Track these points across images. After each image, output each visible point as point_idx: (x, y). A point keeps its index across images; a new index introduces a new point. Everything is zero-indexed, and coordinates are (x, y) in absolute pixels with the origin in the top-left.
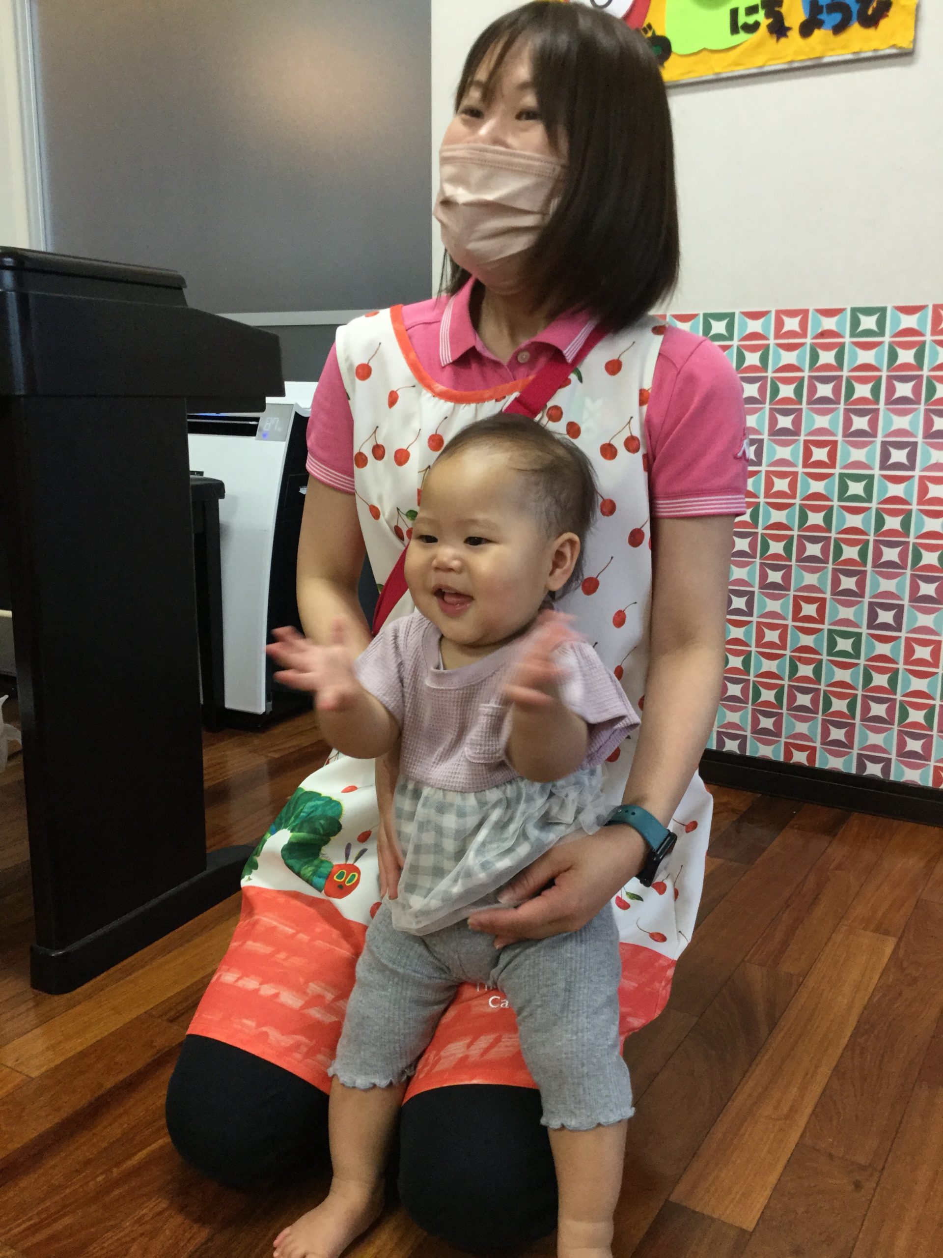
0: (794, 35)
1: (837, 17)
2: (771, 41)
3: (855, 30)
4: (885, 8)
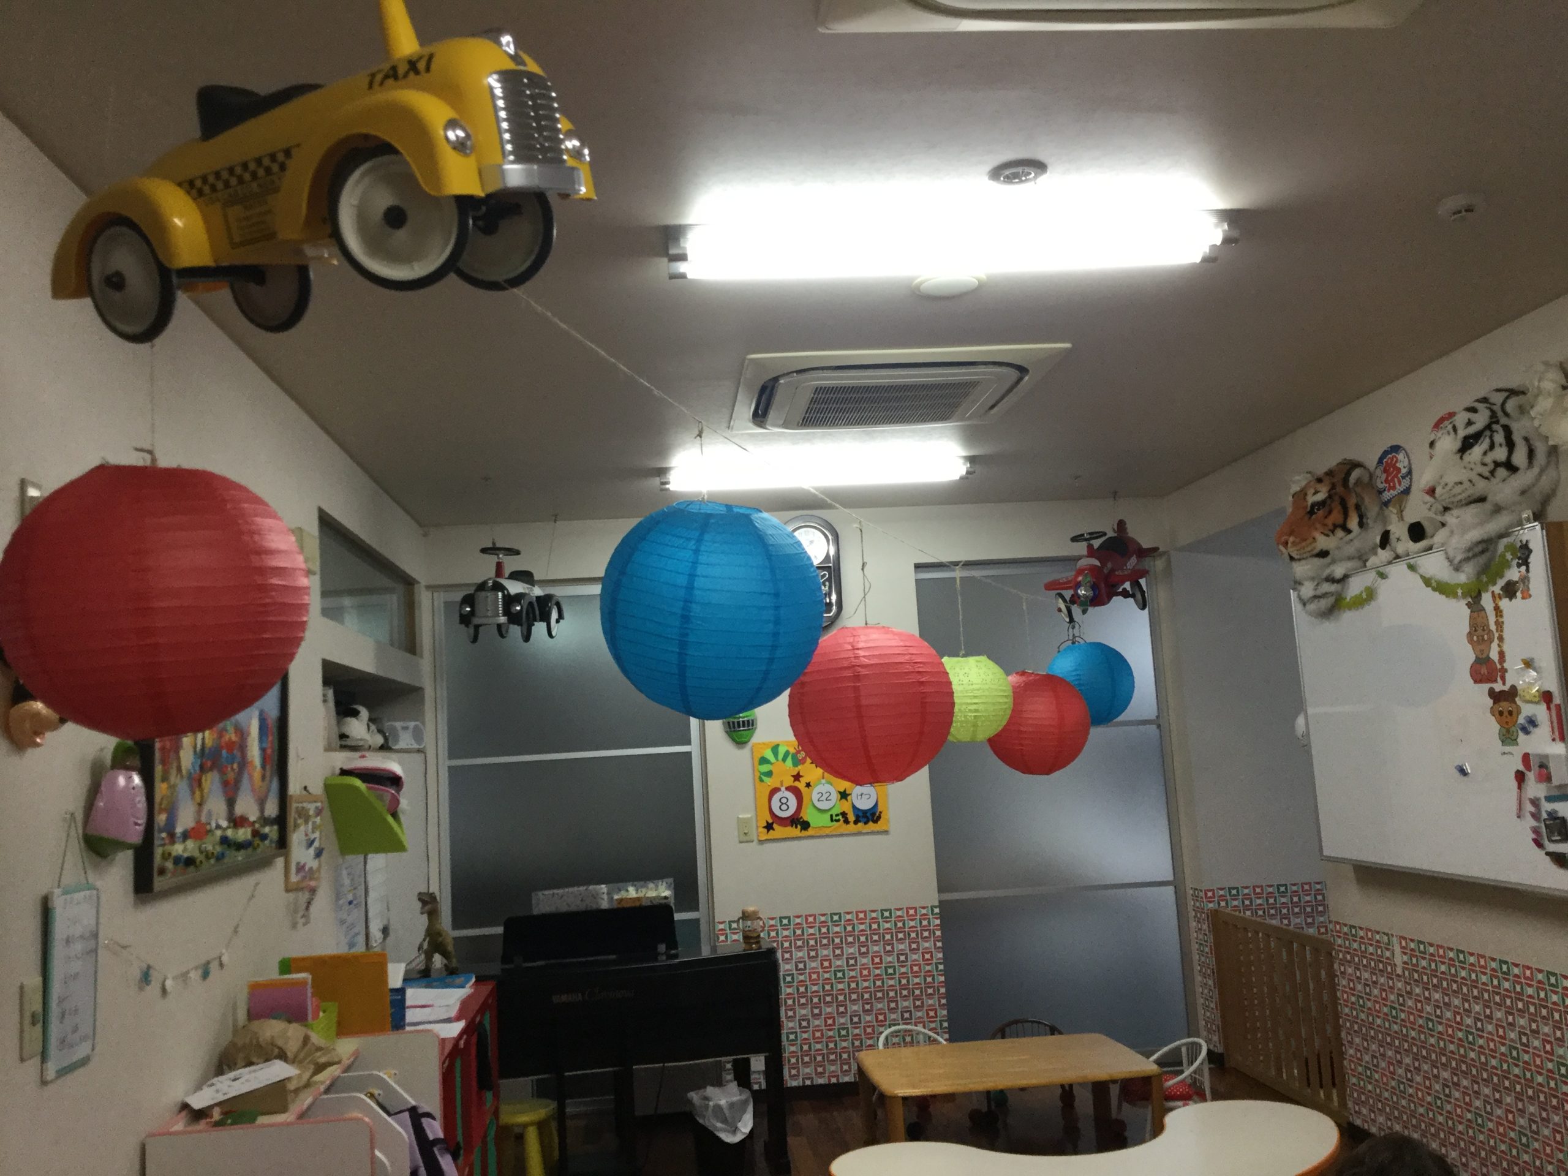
0: (852, 823)
1: (865, 820)
2: (844, 825)
3: (871, 823)
4: (879, 818)
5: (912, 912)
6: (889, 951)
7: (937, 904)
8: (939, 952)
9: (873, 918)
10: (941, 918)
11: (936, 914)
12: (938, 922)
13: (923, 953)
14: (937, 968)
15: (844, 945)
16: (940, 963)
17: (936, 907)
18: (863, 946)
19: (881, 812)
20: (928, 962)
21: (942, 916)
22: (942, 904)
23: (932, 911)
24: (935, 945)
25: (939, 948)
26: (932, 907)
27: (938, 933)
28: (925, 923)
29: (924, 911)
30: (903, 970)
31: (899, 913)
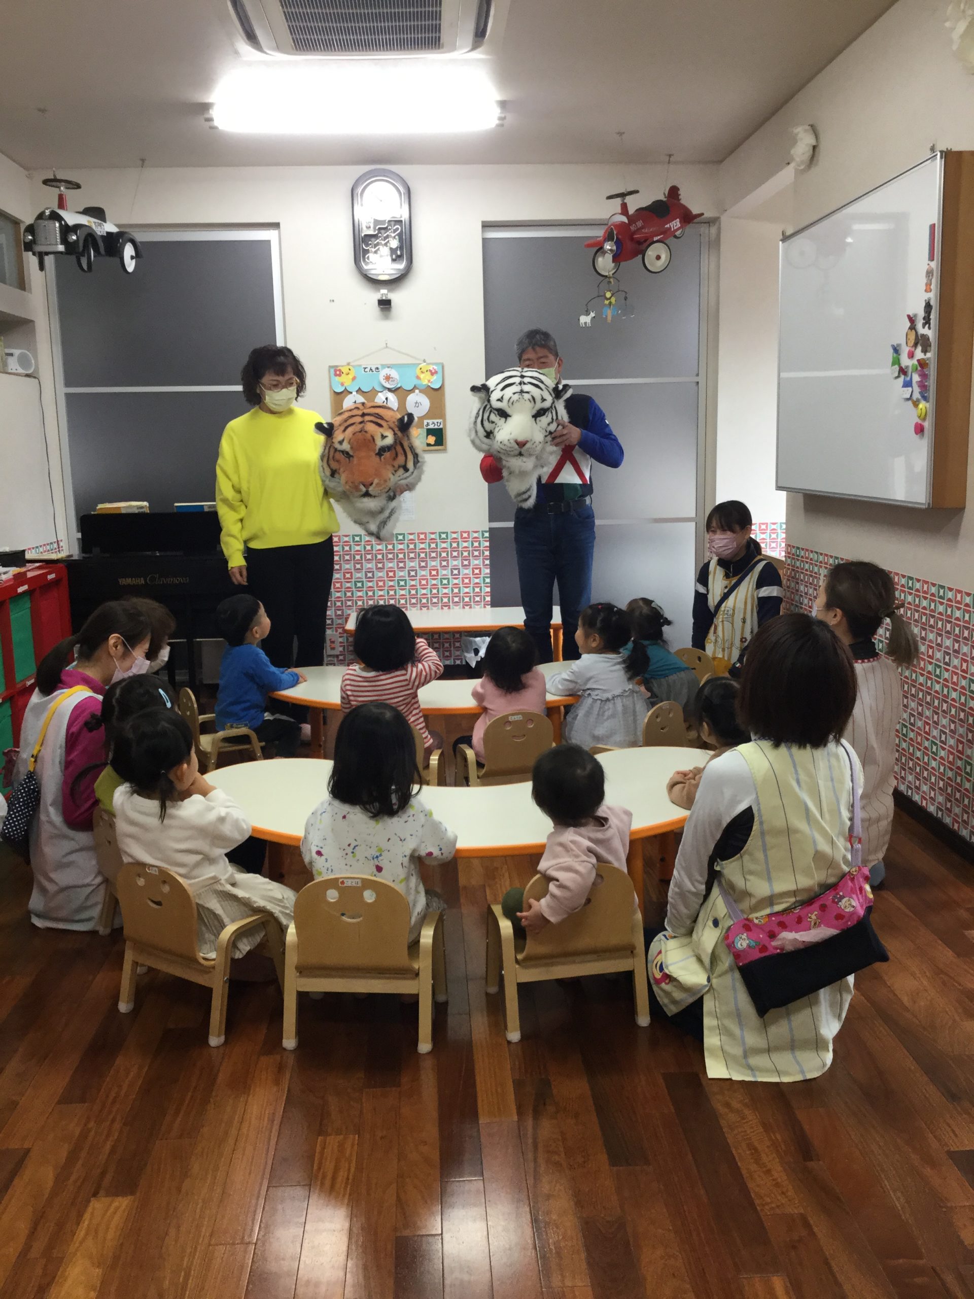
5: (465, 535)
6: (445, 566)
7: (487, 529)
8: (487, 568)
9: (432, 539)
10: (490, 541)
11: (486, 537)
12: (487, 544)
13: (473, 569)
14: (484, 580)
15: (407, 560)
16: (487, 577)
17: (486, 532)
18: (423, 561)
20: (477, 576)
21: (491, 539)
22: (491, 530)
23: (483, 535)
24: (484, 562)
25: (487, 565)
26: (483, 533)
27: (487, 553)
28: (476, 544)
29: (476, 535)
30: (456, 581)
31: (454, 536)
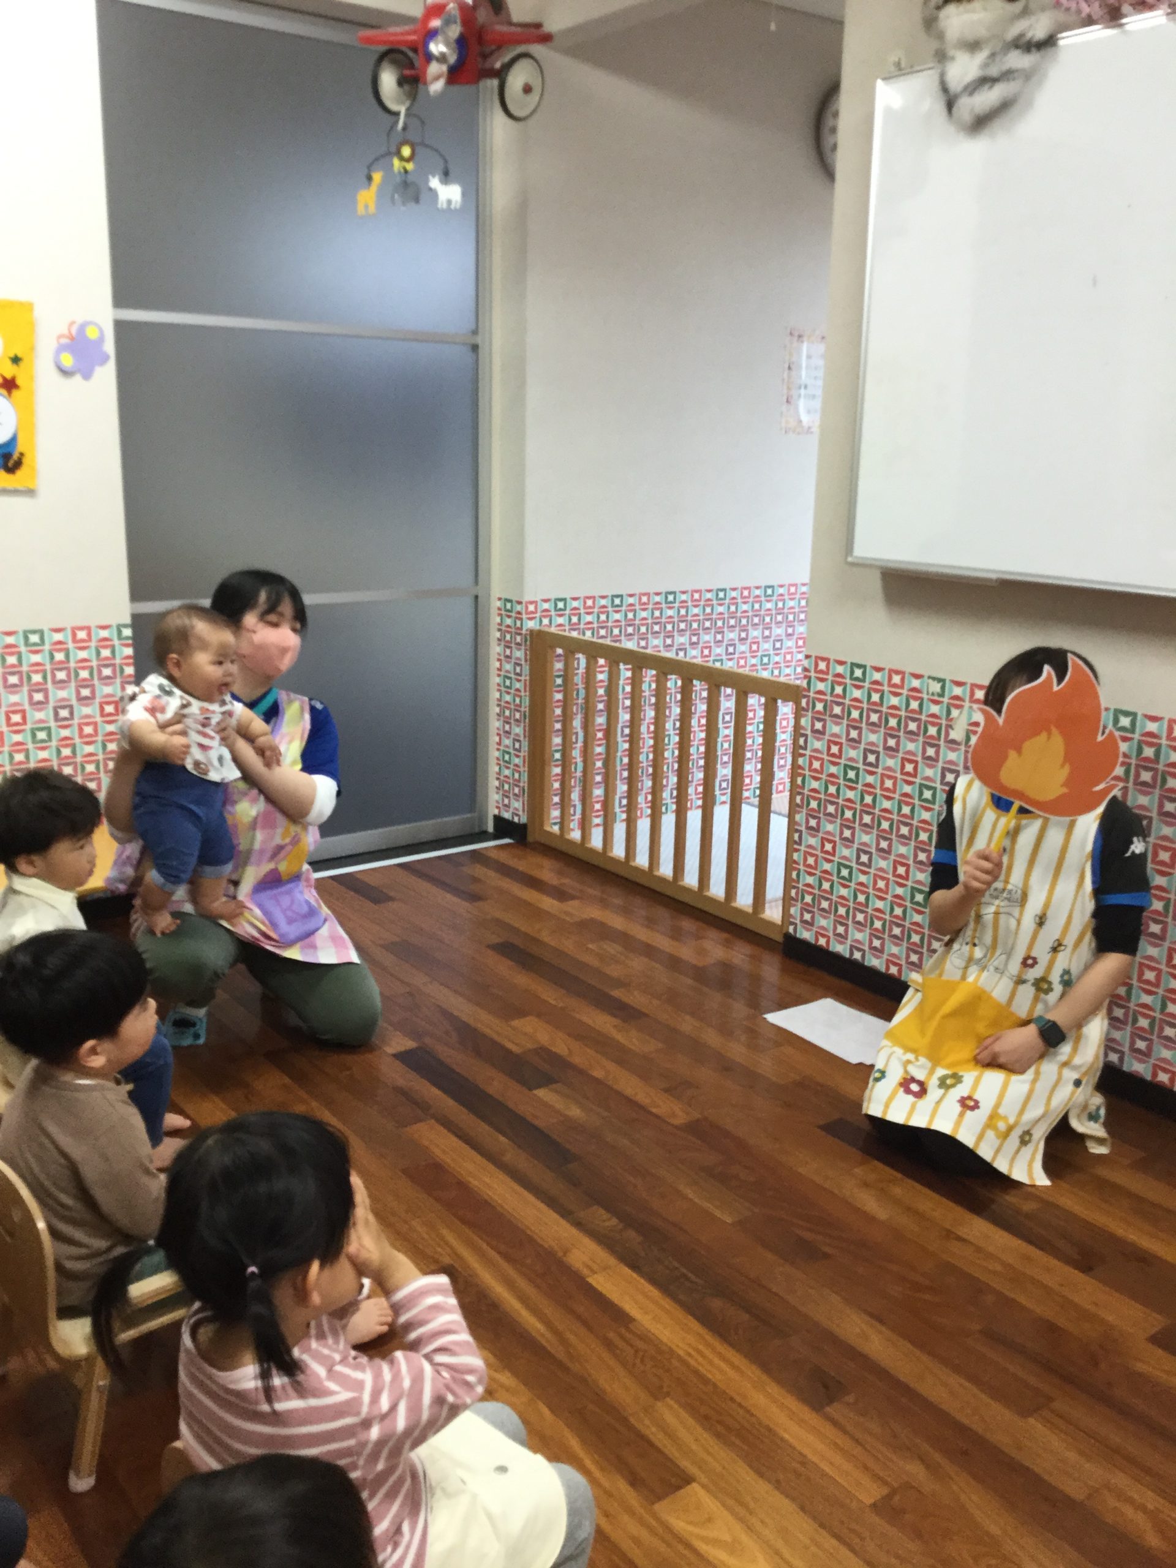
4: (18, 464)
5: (81, 636)
7: (128, 620)
9: (10, 646)
10: (134, 646)
11: (127, 639)
12: (129, 651)
13: (103, 705)
17: (125, 626)
19: (22, 454)
20: (110, 719)
21: (137, 641)
22: (138, 621)
23: (119, 632)
24: (123, 689)
26: (119, 628)
27: (129, 671)
28: (106, 653)
29: (104, 634)
30: (65, 733)
31: (58, 637)
